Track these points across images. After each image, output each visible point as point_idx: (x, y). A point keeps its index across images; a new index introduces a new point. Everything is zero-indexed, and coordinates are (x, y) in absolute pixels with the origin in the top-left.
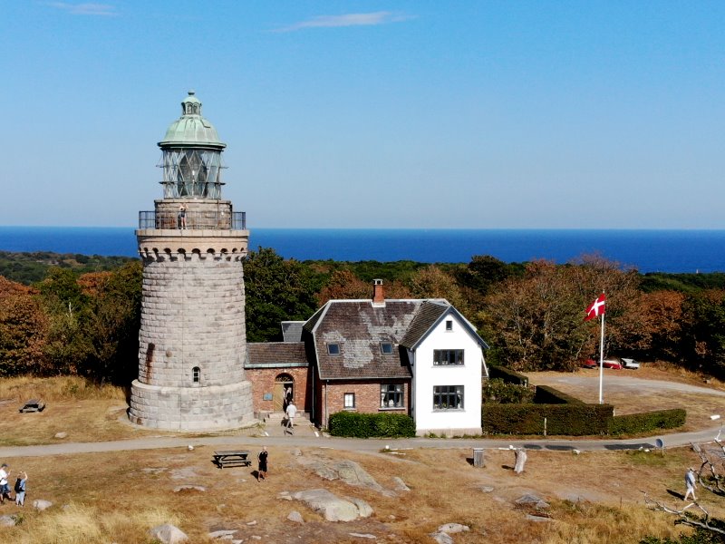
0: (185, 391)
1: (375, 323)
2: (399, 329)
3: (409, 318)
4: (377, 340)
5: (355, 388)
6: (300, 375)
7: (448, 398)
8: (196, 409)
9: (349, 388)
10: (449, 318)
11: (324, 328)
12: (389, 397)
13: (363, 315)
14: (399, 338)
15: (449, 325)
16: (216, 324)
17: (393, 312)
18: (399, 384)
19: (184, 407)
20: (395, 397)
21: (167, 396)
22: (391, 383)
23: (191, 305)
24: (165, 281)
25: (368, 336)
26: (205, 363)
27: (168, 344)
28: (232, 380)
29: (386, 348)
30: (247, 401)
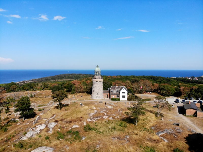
0: (97, 95)
1: (116, 89)
2: (119, 89)
3: (120, 88)
4: (116, 91)
5: (114, 96)
6: (108, 94)
7: (124, 97)
8: (98, 97)
9: (113, 95)
10: (124, 88)
11: (111, 89)
12: (118, 96)
13: (115, 88)
14: (119, 90)
15: (124, 89)
16: (100, 89)
17: (118, 88)
18: (119, 95)
19: (97, 97)
20: (118, 97)
21: (95, 96)
22: (118, 95)
23: (97, 87)
24: (95, 84)
25: (116, 90)
26: (99, 93)
27: (95, 91)
28: (101, 94)
29: (117, 91)
30: (103, 97)
